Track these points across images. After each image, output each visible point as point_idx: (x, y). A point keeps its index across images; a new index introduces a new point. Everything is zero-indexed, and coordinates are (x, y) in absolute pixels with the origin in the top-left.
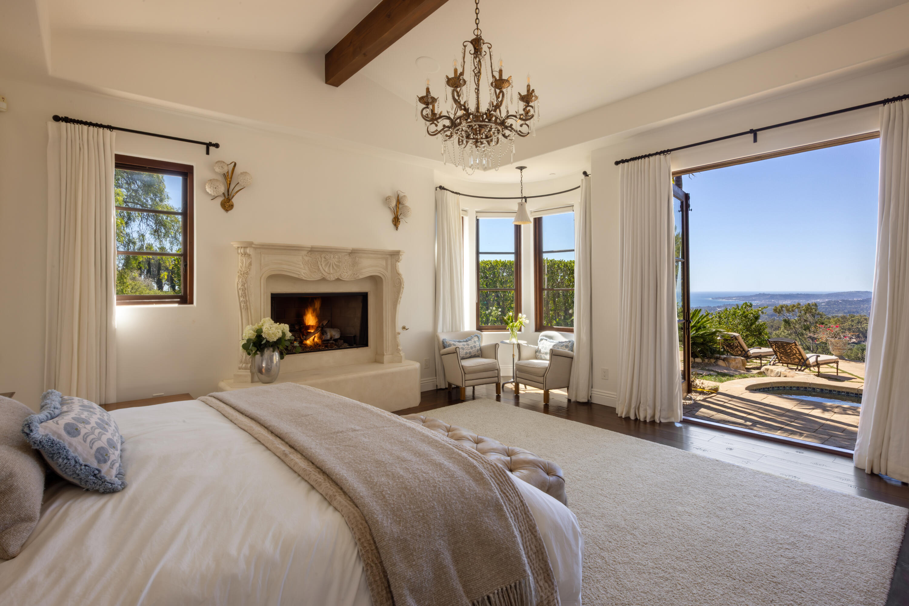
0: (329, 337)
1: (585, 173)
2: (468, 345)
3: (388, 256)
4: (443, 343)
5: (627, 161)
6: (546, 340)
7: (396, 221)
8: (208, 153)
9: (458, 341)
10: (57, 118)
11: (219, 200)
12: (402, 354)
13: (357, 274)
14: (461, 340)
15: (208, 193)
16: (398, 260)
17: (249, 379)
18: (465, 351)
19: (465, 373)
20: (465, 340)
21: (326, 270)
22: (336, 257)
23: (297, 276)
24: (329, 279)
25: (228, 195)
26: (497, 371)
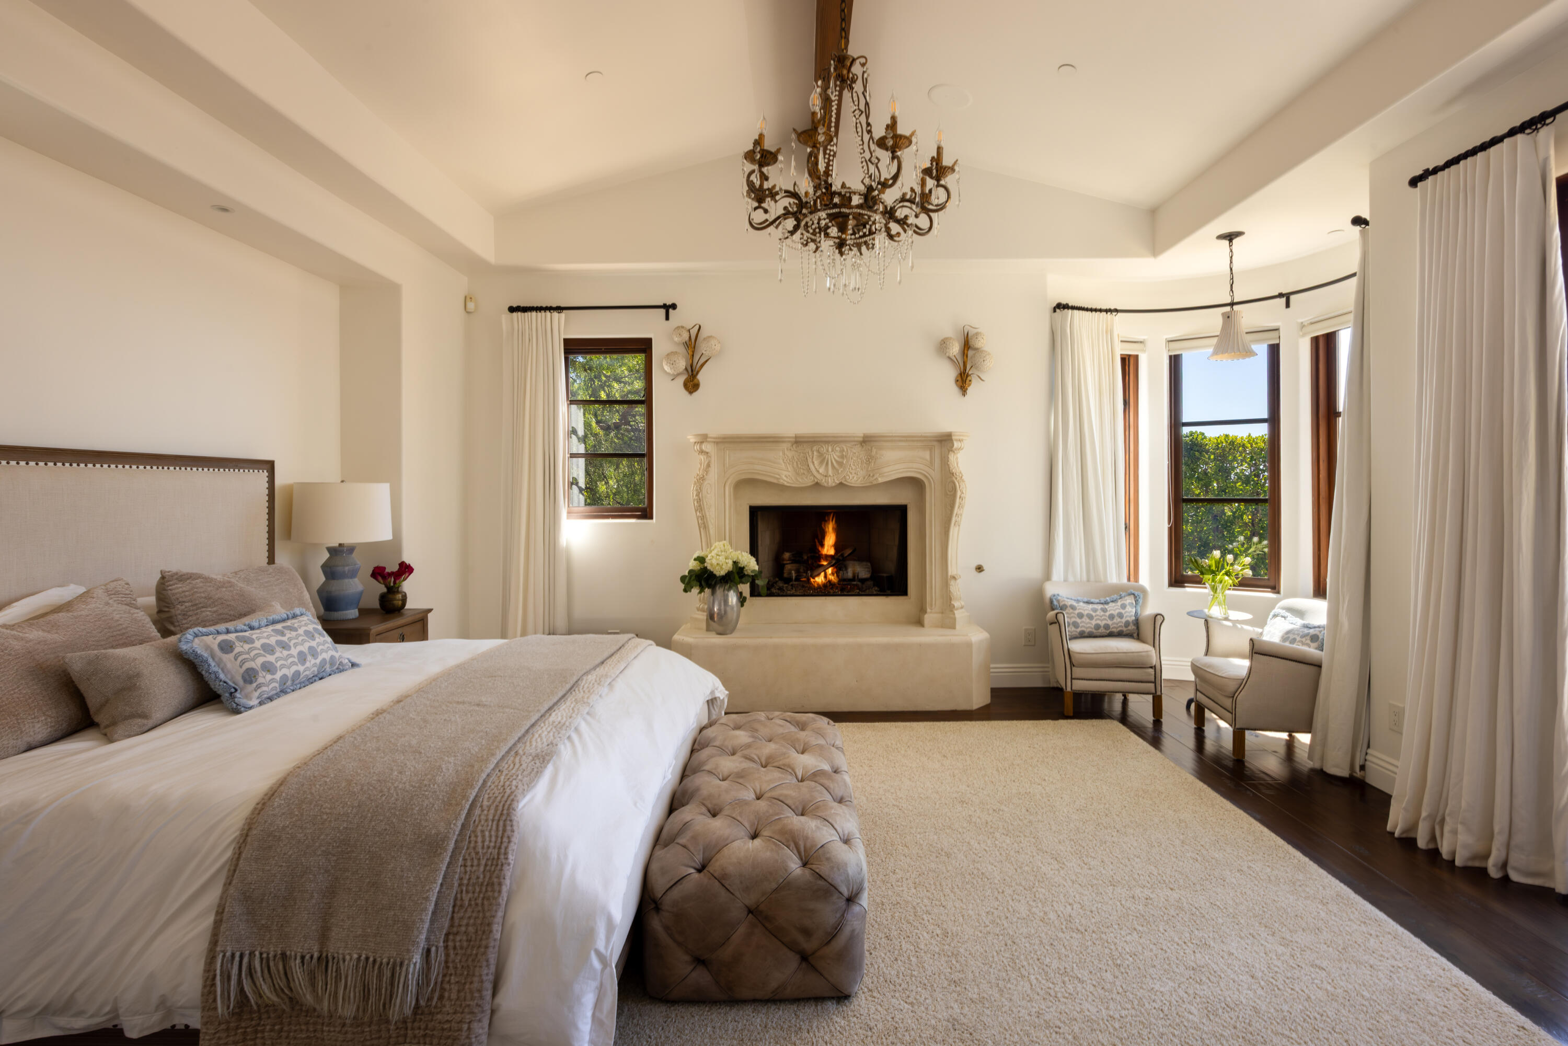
0: (850, 574)
1: (1358, 221)
2: (1104, 610)
3: (935, 443)
4: (1051, 601)
5: (1436, 171)
6: (1285, 617)
7: (963, 381)
8: (667, 318)
9: (1086, 600)
10: (512, 310)
11: (681, 380)
12: (959, 614)
13: (873, 476)
14: (1092, 600)
15: (666, 372)
16: (951, 449)
17: (704, 625)
18: (1094, 622)
19: (1072, 665)
20: (1103, 600)
21: (822, 470)
22: (838, 449)
23: (775, 481)
24: (826, 484)
25: (692, 371)
26: (1152, 671)
